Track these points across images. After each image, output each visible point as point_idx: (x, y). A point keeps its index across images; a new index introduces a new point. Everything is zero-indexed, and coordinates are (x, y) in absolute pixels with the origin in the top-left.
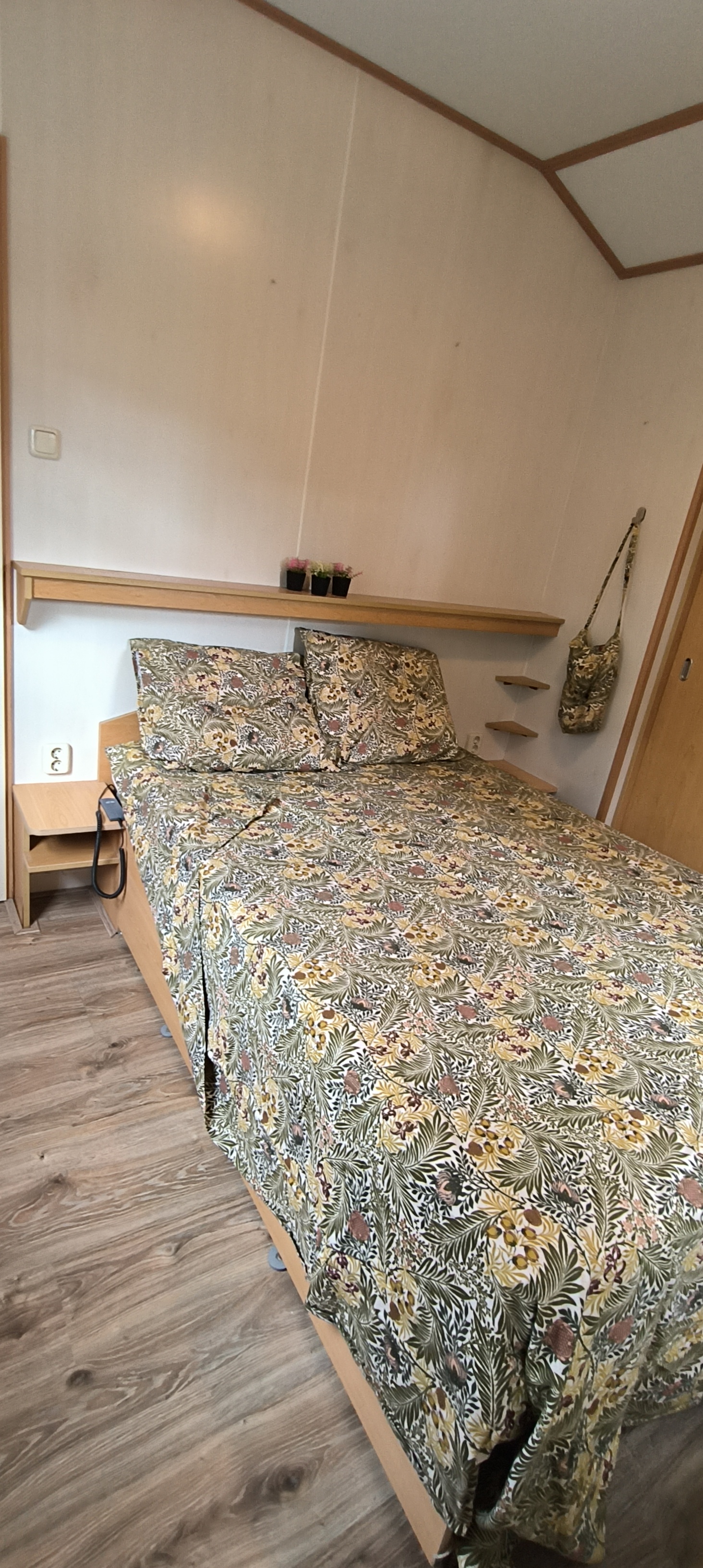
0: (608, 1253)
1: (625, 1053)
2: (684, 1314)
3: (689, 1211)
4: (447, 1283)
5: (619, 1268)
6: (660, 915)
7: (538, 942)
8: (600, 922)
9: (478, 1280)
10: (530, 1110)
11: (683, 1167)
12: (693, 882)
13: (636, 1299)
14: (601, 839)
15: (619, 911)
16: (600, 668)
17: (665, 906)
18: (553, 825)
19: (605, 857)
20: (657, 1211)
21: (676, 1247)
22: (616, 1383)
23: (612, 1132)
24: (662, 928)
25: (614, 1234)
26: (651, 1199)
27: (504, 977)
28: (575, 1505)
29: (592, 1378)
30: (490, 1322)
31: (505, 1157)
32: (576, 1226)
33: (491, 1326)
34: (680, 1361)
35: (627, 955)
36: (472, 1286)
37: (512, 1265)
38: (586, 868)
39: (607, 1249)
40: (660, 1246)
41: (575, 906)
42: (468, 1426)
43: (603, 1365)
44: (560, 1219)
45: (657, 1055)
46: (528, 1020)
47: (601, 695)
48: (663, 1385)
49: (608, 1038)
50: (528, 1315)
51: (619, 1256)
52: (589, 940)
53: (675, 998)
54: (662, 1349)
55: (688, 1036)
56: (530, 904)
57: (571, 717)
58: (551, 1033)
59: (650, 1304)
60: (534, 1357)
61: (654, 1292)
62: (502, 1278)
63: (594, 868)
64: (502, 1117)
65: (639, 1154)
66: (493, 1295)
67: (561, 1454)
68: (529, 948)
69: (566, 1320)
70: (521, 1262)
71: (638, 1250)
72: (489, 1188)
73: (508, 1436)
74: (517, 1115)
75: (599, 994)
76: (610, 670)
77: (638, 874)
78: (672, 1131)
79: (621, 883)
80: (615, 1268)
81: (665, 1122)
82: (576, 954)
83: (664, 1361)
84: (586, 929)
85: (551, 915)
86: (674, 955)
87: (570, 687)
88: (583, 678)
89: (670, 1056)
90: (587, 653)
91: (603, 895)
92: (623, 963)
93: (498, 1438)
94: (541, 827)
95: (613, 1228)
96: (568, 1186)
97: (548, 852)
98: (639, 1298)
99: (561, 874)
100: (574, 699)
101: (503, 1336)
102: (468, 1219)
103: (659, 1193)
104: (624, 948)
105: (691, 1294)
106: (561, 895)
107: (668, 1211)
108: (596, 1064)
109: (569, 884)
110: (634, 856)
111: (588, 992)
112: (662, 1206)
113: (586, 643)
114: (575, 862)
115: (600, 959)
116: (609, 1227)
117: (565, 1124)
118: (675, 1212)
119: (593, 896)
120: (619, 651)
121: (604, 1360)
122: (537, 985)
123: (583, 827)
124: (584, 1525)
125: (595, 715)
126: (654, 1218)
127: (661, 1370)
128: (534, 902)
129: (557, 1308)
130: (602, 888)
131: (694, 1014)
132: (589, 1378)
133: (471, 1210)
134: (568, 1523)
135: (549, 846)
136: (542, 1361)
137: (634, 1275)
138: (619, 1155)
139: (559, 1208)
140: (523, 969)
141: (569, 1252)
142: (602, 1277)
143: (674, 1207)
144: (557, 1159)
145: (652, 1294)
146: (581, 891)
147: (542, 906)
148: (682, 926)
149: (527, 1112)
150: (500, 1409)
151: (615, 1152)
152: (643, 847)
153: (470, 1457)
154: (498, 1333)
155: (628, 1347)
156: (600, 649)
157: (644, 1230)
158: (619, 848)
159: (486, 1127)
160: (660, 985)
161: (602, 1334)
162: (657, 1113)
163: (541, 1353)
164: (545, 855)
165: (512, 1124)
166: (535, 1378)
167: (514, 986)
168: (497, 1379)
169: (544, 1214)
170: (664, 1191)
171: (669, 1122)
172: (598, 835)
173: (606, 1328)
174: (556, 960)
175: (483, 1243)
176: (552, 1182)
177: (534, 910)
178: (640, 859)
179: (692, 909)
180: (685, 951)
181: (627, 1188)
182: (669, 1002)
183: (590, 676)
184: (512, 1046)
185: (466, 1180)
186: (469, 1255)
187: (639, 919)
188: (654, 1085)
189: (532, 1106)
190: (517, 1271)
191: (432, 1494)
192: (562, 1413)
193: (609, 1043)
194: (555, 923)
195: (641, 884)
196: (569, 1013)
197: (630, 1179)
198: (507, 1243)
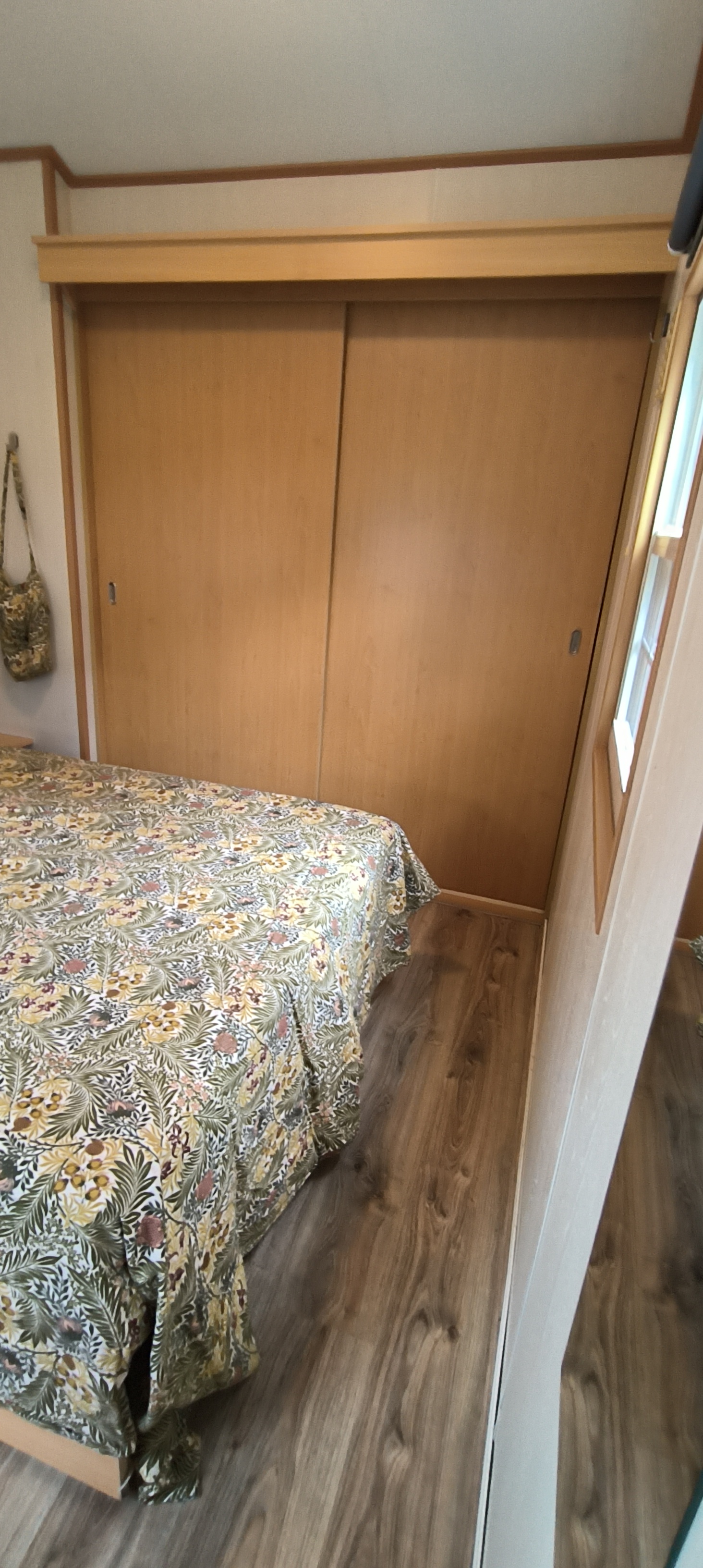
0: (169, 1135)
1: (148, 959)
2: (256, 1139)
3: (227, 1059)
4: (35, 1260)
5: (183, 1141)
6: (153, 825)
7: (43, 896)
8: (100, 853)
9: (61, 1238)
10: (71, 1056)
11: (214, 1028)
12: (175, 787)
13: (208, 1154)
14: (84, 775)
15: (116, 836)
16: (29, 607)
17: (156, 816)
18: (31, 777)
19: (91, 792)
20: (201, 1075)
21: (225, 1094)
22: (218, 1229)
23: (151, 1032)
24: (157, 836)
25: (170, 1116)
26: (195, 1068)
27: (15, 945)
28: (218, 1344)
29: (196, 1240)
30: (85, 1264)
31: (55, 1113)
32: (135, 1130)
33: (87, 1266)
34: (268, 1174)
35: (131, 873)
36: (58, 1246)
37: (87, 1202)
38: (74, 807)
39: (167, 1132)
40: (212, 1101)
41: (72, 847)
42: (99, 1365)
43: (202, 1224)
44: (121, 1133)
45: (176, 947)
46: (50, 975)
47: (41, 635)
48: (262, 1202)
49: (131, 953)
50: (116, 1232)
51: (180, 1131)
52: (93, 875)
53: (181, 892)
54: (249, 1176)
55: (197, 919)
56: (25, 863)
57: (19, 663)
58: (76, 975)
59: (221, 1150)
60: (133, 1262)
61: (221, 1140)
62: (81, 1220)
63: (82, 805)
64: (43, 1078)
65: (177, 1038)
66: (79, 1239)
67: (189, 1318)
68: (34, 906)
69: (150, 1213)
70: (93, 1195)
71: (195, 1116)
72: (45, 1150)
73: (138, 1341)
74: (59, 1067)
75: (114, 919)
76: (39, 607)
77: (125, 796)
78: (200, 1003)
79: (112, 811)
80: (179, 1142)
81: (193, 1000)
82: (83, 892)
83: (256, 1184)
84: (87, 866)
85: (50, 865)
86: (172, 856)
87: (7, 633)
88: (16, 621)
89: (186, 943)
90: (11, 593)
91: (97, 827)
92: (129, 881)
93: (129, 1351)
94: (20, 783)
95: (168, 1112)
96: (121, 1101)
97: (33, 806)
98: (210, 1152)
99: (51, 822)
100: (15, 645)
101: (100, 1267)
102: (33, 1191)
103: (201, 1060)
104: (128, 867)
105: (255, 1121)
106: (56, 842)
107: (210, 1070)
108: (125, 982)
109: (61, 829)
110: (118, 781)
111: (103, 922)
112: (204, 1069)
113: (6, 584)
114: (63, 806)
115: (107, 887)
116: (164, 1113)
117: (108, 1048)
118: (216, 1067)
119: (87, 832)
120: (43, 586)
121: (200, 1219)
122: (51, 937)
123: (63, 770)
124: (234, 1352)
125: (42, 657)
126: (201, 1081)
127: (255, 1192)
128: (29, 859)
129: (138, 1210)
130: (96, 821)
131: (199, 899)
132: (193, 1242)
133: (32, 1181)
134: (216, 1363)
135: (32, 800)
136: (143, 1261)
137: (198, 1137)
138: (161, 1049)
139: (117, 1125)
140: (34, 928)
141: (135, 1156)
142: (171, 1157)
143: (215, 1064)
144: (105, 1085)
145: (220, 1142)
146: (75, 831)
147: (38, 861)
148: (174, 828)
149: (68, 1059)
150: (121, 1327)
151: (158, 1047)
152: (124, 770)
153: (110, 1388)
154: (95, 1267)
155: (216, 1195)
156: (22, 588)
157: (195, 1097)
158: (103, 778)
159: (29, 1096)
160: (165, 887)
161: (190, 1201)
162: (185, 996)
163: (139, 1255)
164: (30, 810)
165: (56, 1078)
166: (142, 1278)
167: (28, 950)
168: (108, 1306)
169: (104, 1139)
170: (204, 1056)
171: (196, 998)
172: (79, 773)
173: (192, 1194)
174: (65, 906)
175: (53, 1203)
176: (105, 1107)
177: (31, 868)
178: (124, 783)
179: (179, 810)
180: (181, 849)
181: (173, 1072)
182: (176, 898)
183: (22, 618)
184: (39, 1007)
185: (19, 1157)
186: (45, 1222)
187: (135, 836)
188: (178, 974)
189: (73, 1051)
190: (93, 1203)
191: (95, 1445)
192: (178, 1287)
193: (132, 958)
194: (55, 872)
195: (130, 805)
196: (90, 949)
197: (174, 1063)
198: (76, 1187)
